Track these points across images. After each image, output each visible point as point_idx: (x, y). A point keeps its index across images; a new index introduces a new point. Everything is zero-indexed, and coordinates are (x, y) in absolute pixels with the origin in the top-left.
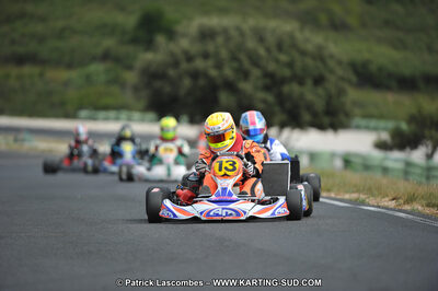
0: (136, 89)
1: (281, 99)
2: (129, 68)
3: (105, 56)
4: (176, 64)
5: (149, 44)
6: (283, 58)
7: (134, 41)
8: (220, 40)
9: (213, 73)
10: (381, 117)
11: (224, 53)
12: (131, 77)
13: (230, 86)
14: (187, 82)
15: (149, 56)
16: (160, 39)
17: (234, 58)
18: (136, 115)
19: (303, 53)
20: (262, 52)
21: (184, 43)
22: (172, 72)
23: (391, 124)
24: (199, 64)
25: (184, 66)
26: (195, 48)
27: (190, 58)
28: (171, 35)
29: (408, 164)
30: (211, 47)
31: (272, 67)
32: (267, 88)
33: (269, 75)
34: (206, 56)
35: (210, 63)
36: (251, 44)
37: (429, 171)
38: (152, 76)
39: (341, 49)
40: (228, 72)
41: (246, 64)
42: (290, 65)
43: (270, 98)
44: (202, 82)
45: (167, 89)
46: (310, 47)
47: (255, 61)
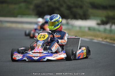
1: (72, 12)
6: (72, 1)
12: (32, 7)
13: (58, 9)
14: (46, 9)
18: (33, 16)
27: (47, 2)
38: (37, 6)
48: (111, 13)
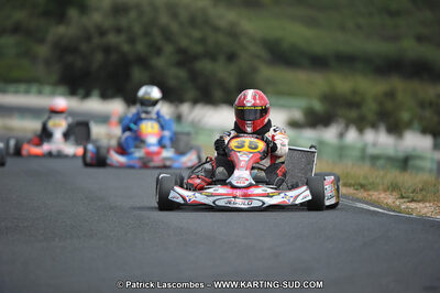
0: (48, 63)
1: (194, 76)
2: (41, 41)
3: (16, 29)
4: (88, 39)
5: (61, 18)
6: (196, 34)
7: (46, 14)
8: (133, 14)
9: (126, 48)
10: (291, 94)
11: (137, 29)
12: (43, 51)
13: (143, 62)
14: (99, 57)
15: (61, 30)
16: (73, 13)
17: (147, 33)
18: (47, 89)
19: (216, 29)
20: (174, 27)
21: (97, 17)
22: (84, 47)
23: (303, 103)
24: (112, 38)
25: (96, 40)
26: (108, 23)
27: (102, 33)
28: (84, 9)
29: (322, 143)
30: (124, 22)
31: (184, 43)
32: (180, 64)
33: (182, 51)
34: (119, 30)
35: (123, 37)
36: (164, 19)
37: (341, 151)
38: (64, 50)
39: (254, 26)
40: (141, 47)
41: (159, 39)
42: (203, 41)
43: (182, 73)
44: (114, 57)
45: (79, 63)
46: (222, 23)
47: (168, 36)
48: (343, 84)
